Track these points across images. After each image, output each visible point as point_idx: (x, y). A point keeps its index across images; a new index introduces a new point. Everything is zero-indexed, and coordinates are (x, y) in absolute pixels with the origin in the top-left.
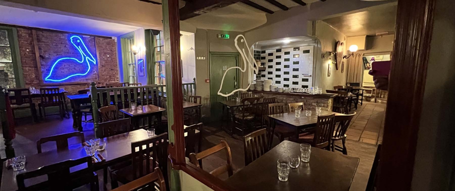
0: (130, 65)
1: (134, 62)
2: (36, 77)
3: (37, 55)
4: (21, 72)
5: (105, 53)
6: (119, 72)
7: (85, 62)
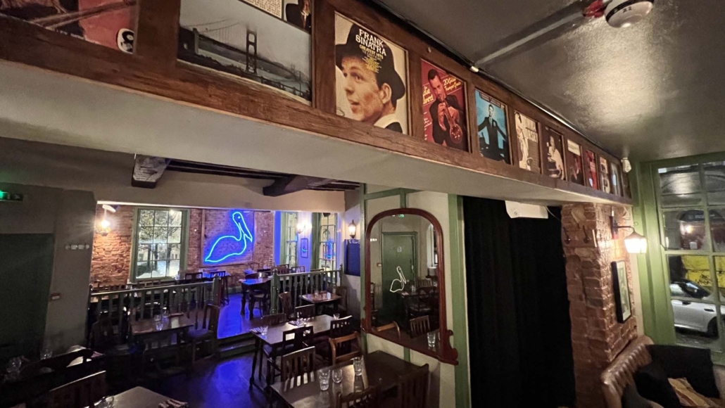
0: (288, 242)
2: (198, 257)
3: (203, 235)
4: (186, 252)
5: (262, 229)
6: (273, 250)
7: (242, 240)
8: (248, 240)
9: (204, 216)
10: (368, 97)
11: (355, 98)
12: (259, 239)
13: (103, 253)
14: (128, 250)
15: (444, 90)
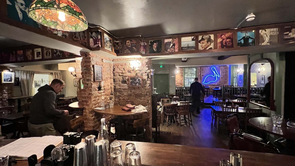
0: (234, 77)
1: (237, 76)
3: (202, 75)
5: (223, 72)
6: (228, 81)
9: (202, 69)
12: (222, 76)
14: (183, 79)
15: (226, 37)
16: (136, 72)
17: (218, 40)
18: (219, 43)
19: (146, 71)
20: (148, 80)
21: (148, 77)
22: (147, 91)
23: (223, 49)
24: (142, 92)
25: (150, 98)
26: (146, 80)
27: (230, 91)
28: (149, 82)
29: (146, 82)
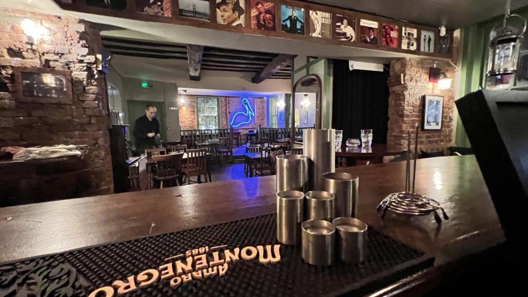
0: (274, 116)
1: (276, 113)
2: (226, 124)
3: (228, 111)
4: (221, 121)
5: (259, 108)
6: (266, 121)
7: (248, 115)
8: (252, 115)
9: (227, 101)
10: (229, 17)
11: (224, 18)
12: (258, 115)
13: (184, 120)
14: (195, 119)
15: (264, 8)
16: (46, 57)
17: (252, 12)
18: (253, 17)
19: (80, 58)
20: (89, 84)
21: (90, 76)
22: (89, 112)
23: (260, 31)
24: (73, 116)
25: (101, 132)
26: (85, 82)
27: (269, 135)
28: (93, 89)
29: (84, 90)
